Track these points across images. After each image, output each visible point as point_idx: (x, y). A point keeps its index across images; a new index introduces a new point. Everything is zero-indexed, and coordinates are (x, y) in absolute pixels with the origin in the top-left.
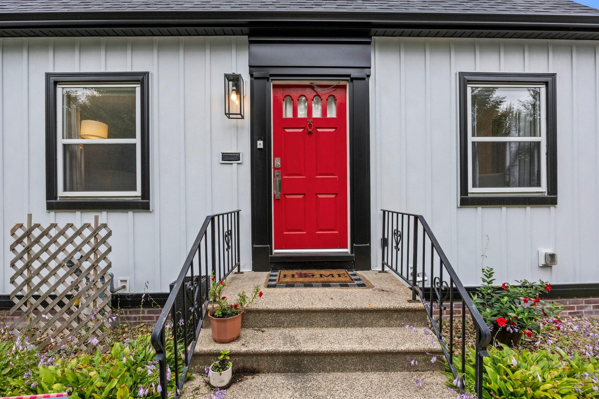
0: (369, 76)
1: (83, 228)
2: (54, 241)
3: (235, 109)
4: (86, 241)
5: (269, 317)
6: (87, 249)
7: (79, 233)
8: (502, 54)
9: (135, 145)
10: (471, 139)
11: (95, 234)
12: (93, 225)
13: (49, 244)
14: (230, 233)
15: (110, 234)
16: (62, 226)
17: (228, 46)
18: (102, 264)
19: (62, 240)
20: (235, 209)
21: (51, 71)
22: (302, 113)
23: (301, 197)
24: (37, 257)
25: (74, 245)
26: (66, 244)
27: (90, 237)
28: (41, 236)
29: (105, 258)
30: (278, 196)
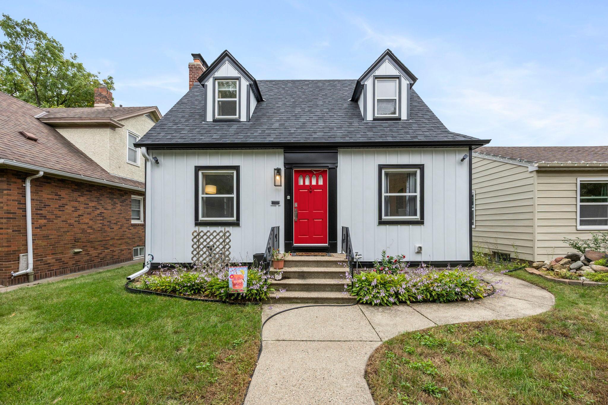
0: (337, 167)
1: (220, 232)
2: (208, 237)
3: (278, 183)
4: (221, 237)
5: (293, 263)
6: (221, 240)
7: (218, 234)
8: (399, 155)
9: (233, 197)
10: (384, 194)
11: (224, 235)
12: (224, 231)
13: (207, 239)
14: (277, 234)
15: (230, 235)
16: (212, 232)
17: (275, 153)
18: (227, 247)
19: (211, 237)
20: (277, 226)
21: (197, 165)
22: (307, 183)
23: (306, 220)
24: (202, 244)
25: (216, 239)
26: (213, 239)
27: (223, 236)
28: (204, 235)
29: (228, 244)
30: (296, 220)
